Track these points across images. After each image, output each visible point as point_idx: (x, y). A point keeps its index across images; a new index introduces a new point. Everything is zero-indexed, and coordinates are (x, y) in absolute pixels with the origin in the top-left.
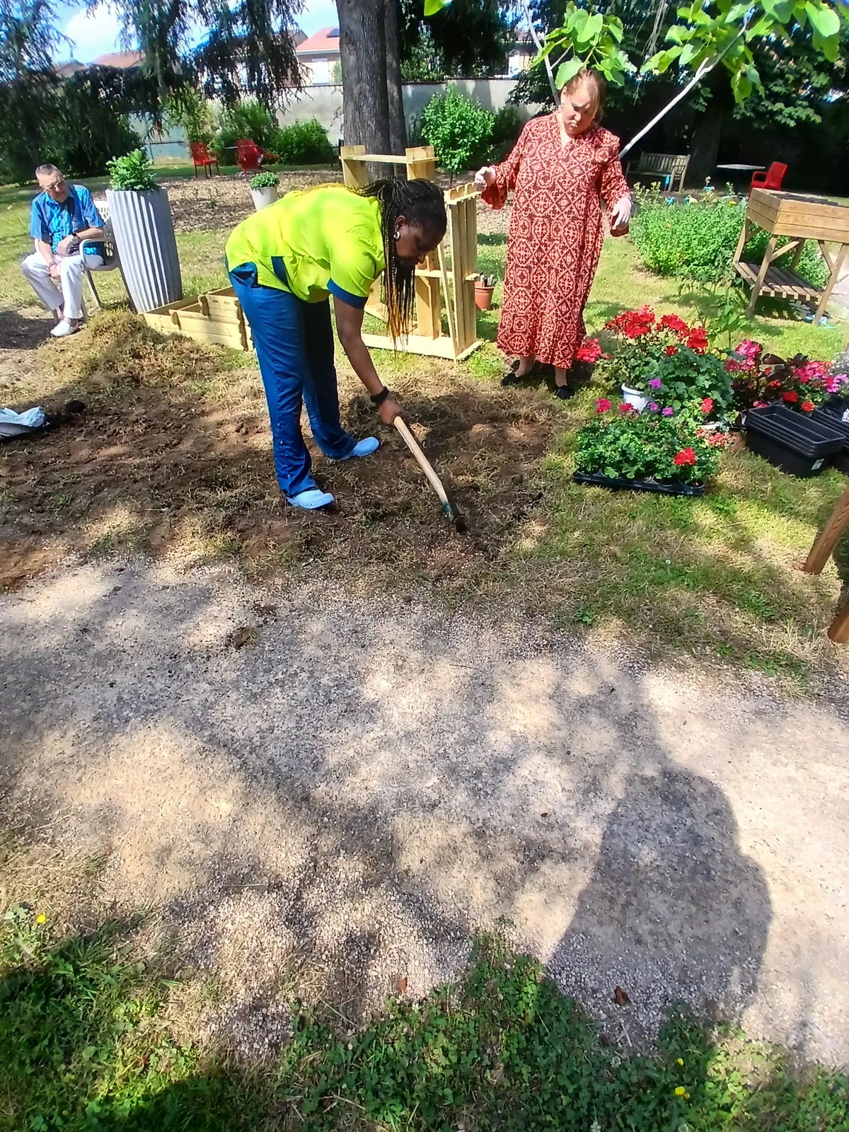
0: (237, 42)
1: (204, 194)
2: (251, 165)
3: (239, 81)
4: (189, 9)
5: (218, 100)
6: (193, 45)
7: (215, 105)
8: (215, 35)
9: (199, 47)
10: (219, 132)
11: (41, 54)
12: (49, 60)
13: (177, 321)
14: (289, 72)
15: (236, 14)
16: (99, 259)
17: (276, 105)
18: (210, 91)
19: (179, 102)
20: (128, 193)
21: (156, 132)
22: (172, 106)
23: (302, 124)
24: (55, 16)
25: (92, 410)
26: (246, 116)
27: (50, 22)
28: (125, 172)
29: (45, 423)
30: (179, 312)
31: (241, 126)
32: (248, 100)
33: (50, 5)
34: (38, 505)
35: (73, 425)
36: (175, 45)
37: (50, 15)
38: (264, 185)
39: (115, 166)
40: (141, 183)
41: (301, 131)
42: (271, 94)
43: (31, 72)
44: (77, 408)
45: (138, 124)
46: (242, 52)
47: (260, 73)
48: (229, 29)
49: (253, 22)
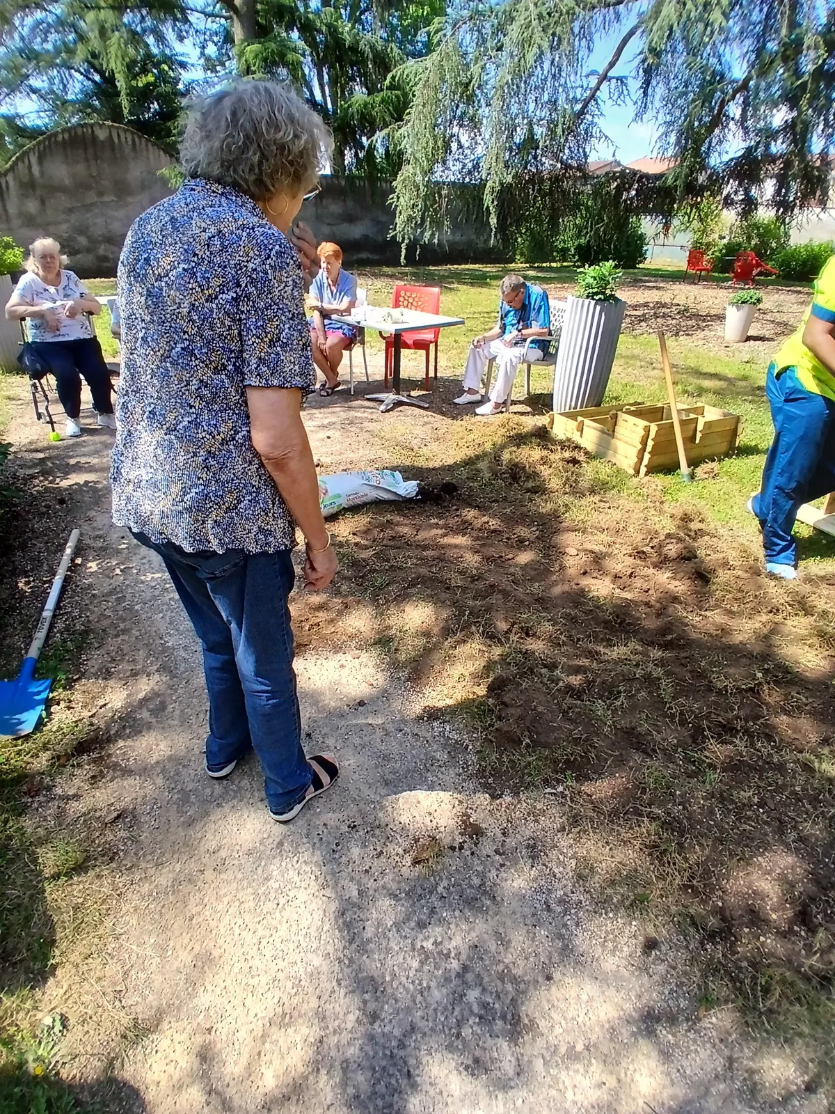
0: (773, 159)
1: (680, 300)
2: (744, 276)
3: (762, 197)
4: (732, 123)
5: (733, 213)
6: (726, 158)
7: (730, 216)
8: (749, 150)
9: (732, 160)
10: (725, 241)
11: (581, 150)
12: (586, 157)
13: (581, 429)
14: (818, 193)
15: (778, 132)
16: (539, 353)
17: (794, 223)
18: (728, 202)
19: (694, 210)
20: (587, 301)
21: (662, 235)
22: (686, 213)
23: (816, 243)
24: (601, 114)
25: (460, 495)
26: (758, 228)
27: (596, 120)
28: (591, 281)
29: (417, 495)
30: (587, 422)
31: (749, 238)
32: (765, 214)
33: (599, 101)
34: (361, 577)
35: (438, 505)
36: (708, 155)
37: (597, 112)
38: (743, 302)
39: (585, 274)
40: (603, 293)
41: (813, 250)
42: (792, 211)
43: (567, 167)
44: (450, 489)
45: (648, 225)
46: (776, 168)
47: (788, 190)
48: (767, 146)
49: (795, 141)
